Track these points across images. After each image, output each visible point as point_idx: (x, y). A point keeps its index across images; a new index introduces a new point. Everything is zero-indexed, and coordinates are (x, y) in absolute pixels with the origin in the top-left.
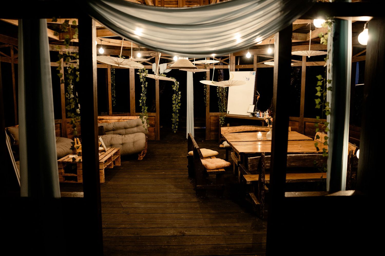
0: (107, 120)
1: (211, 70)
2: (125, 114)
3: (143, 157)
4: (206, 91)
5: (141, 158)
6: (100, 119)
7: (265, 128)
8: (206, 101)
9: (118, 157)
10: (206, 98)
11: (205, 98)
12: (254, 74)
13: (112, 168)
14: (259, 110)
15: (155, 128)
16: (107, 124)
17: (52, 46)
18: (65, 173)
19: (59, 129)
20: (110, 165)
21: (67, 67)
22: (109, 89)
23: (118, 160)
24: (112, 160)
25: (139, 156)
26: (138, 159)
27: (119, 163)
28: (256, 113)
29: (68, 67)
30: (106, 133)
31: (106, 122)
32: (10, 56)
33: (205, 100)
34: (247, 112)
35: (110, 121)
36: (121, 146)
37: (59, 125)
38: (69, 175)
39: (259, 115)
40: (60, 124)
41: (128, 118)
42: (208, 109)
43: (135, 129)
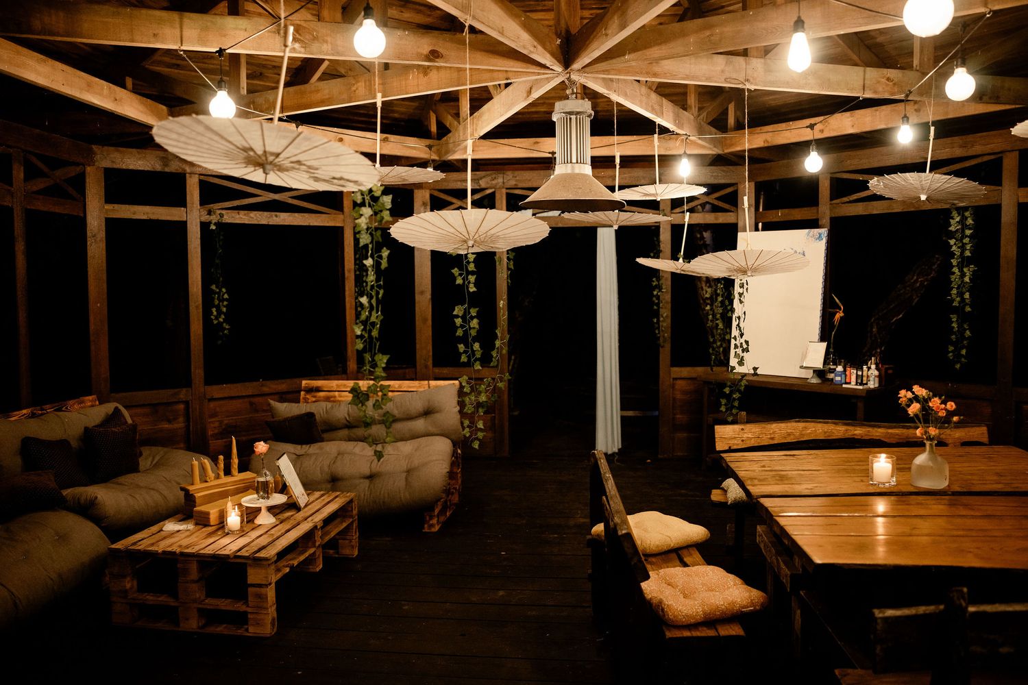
0: (332, 394)
1: (676, 229)
2: (400, 371)
3: (442, 519)
4: (658, 297)
5: (434, 525)
6: (310, 390)
7: (881, 430)
8: (659, 331)
9: (345, 525)
10: (661, 319)
11: (655, 320)
12: (820, 238)
13: (318, 570)
14: (840, 359)
15: (495, 417)
16: (329, 405)
17: (163, 158)
18: (141, 589)
19: (181, 419)
20: (310, 560)
21: (210, 223)
22: (347, 293)
23: (348, 537)
24: (317, 544)
25: (428, 519)
26: (424, 529)
27: (353, 547)
28: (833, 371)
29: (213, 222)
30: (325, 436)
31: (327, 399)
32: (11, 185)
33: (657, 326)
34: (802, 367)
35: (340, 396)
36: (367, 481)
37: (182, 406)
38: (150, 598)
39: (843, 376)
40: (187, 403)
41: (400, 387)
42: (665, 354)
43: (420, 424)
